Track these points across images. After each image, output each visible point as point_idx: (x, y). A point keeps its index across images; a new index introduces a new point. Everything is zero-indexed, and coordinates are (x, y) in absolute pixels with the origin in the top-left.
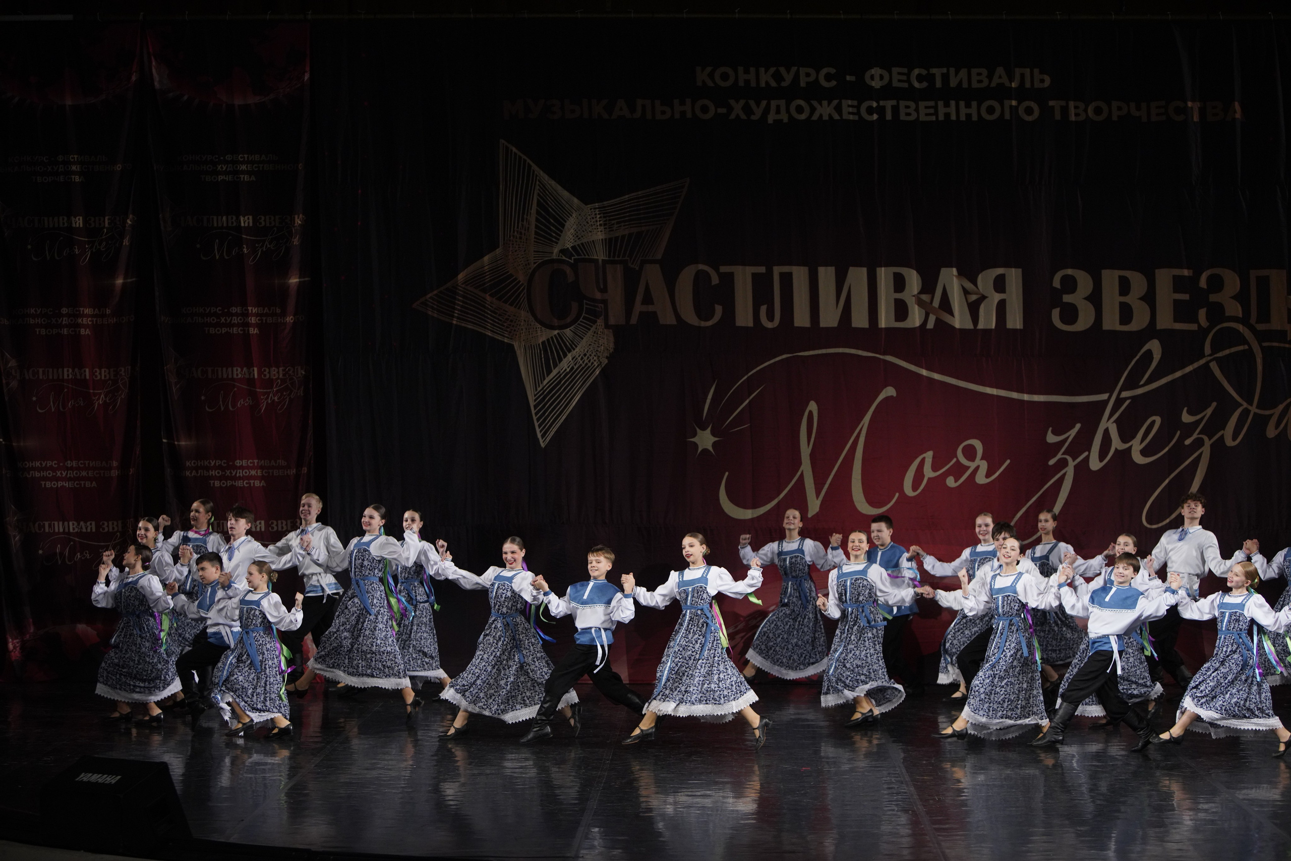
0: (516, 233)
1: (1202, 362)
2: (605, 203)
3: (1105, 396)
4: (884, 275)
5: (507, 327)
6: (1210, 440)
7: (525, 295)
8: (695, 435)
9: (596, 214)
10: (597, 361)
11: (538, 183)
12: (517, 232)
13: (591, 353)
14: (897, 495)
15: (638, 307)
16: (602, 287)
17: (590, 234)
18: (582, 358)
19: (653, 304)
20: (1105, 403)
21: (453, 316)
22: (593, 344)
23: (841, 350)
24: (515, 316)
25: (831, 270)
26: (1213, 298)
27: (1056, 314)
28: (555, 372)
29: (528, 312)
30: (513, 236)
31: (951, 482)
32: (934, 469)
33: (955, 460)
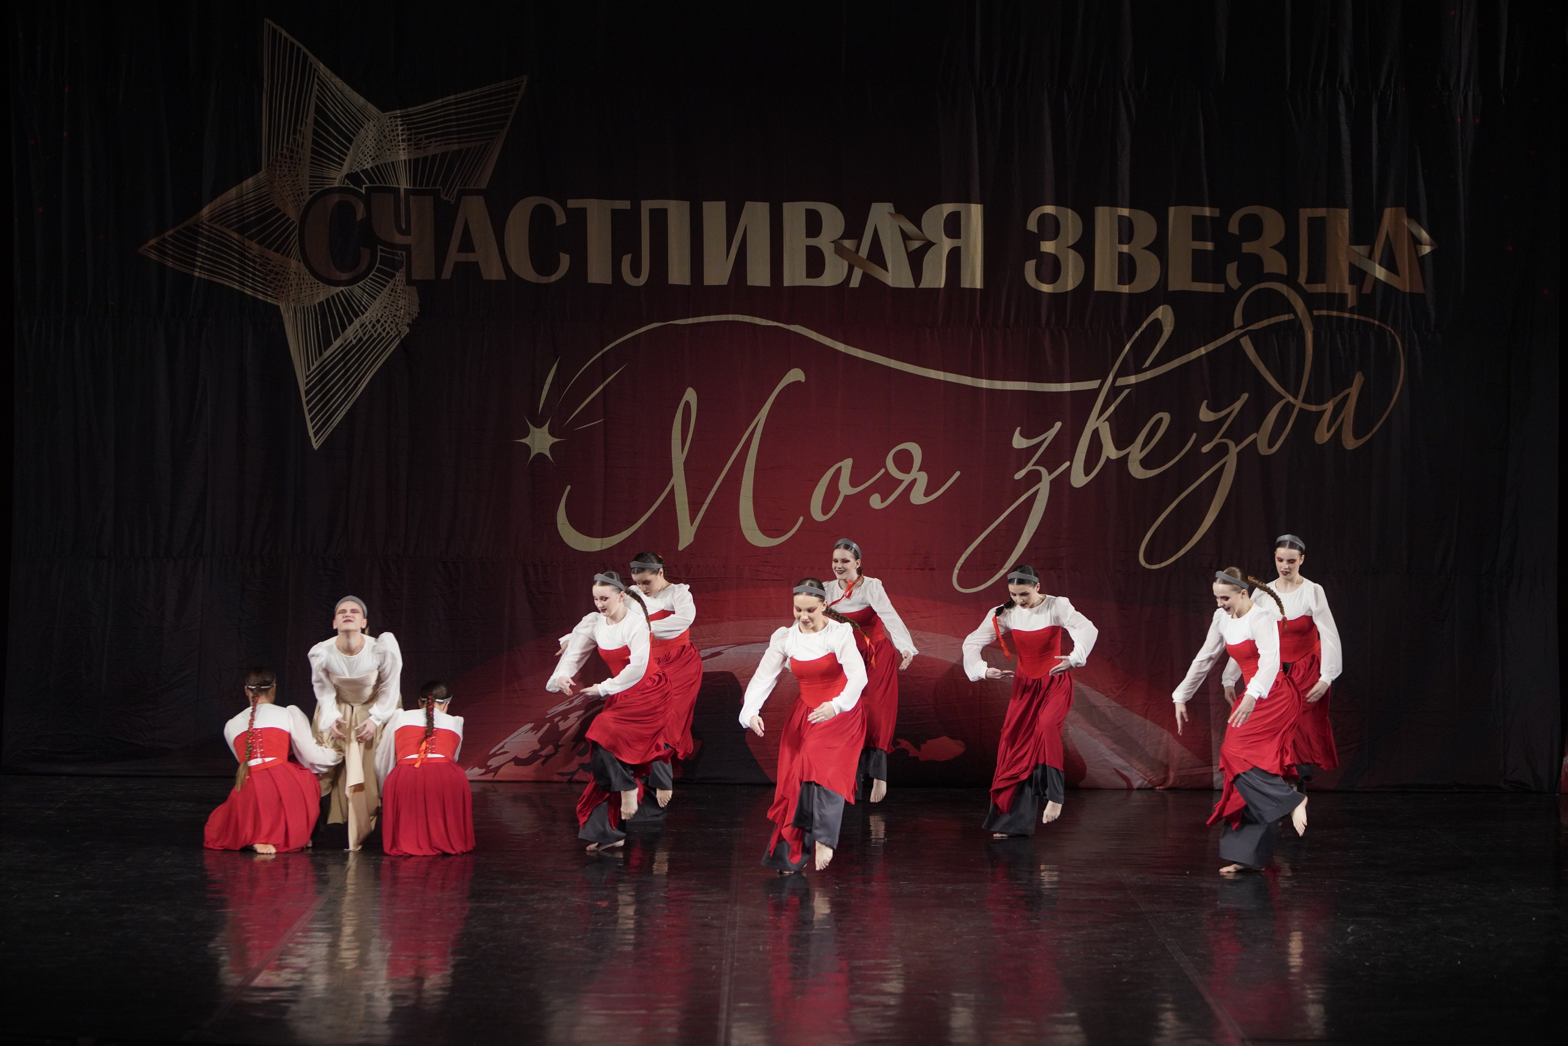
0: (285, 150)
1: (1230, 336)
2: (410, 109)
3: (1094, 384)
4: (794, 213)
5: (271, 282)
6: (1237, 446)
7: (297, 237)
8: (526, 433)
9: (397, 125)
10: (395, 329)
11: (316, 80)
12: (287, 148)
13: (386, 319)
14: (801, 519)
15: (454, 256)
16: (404, 227)
17: (388, 153)
18: (374, 326)
19: (473, 251)
20: (1095, 393)
21: (194, 266)
22: (389, 306)
23: (731, 317)
24: (282, 266)
25: (721, 205)
26: (1247, 247)
27: (1030, 266)
28: (337, 344)
29: (299, 261)
30: (282, 155)
31: (876, 502)
32: (854, 483)
33: (883, 471)
